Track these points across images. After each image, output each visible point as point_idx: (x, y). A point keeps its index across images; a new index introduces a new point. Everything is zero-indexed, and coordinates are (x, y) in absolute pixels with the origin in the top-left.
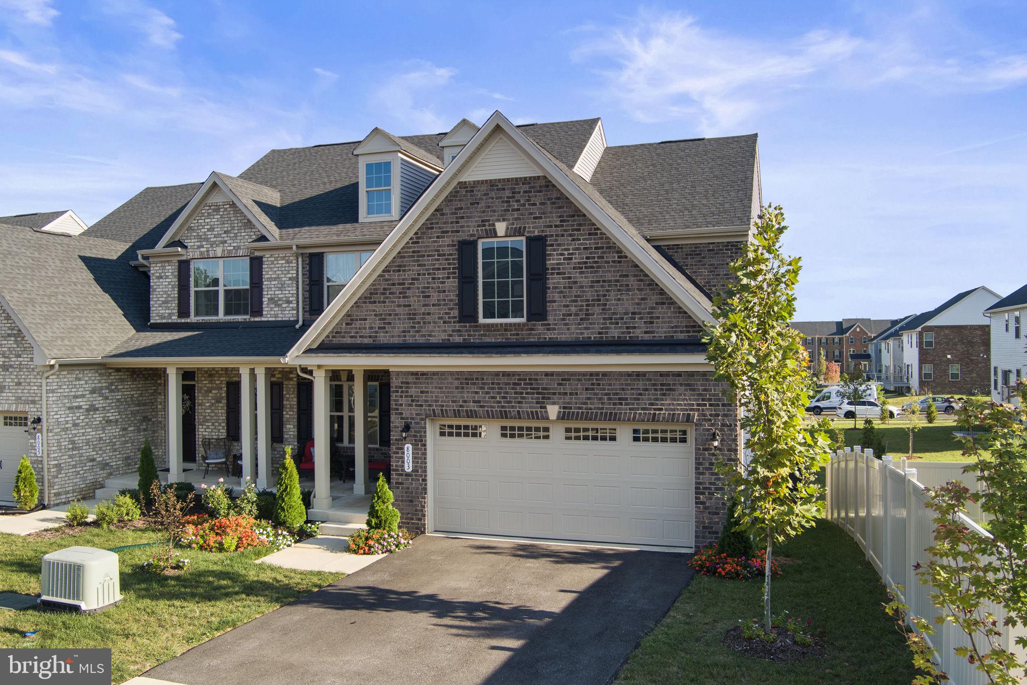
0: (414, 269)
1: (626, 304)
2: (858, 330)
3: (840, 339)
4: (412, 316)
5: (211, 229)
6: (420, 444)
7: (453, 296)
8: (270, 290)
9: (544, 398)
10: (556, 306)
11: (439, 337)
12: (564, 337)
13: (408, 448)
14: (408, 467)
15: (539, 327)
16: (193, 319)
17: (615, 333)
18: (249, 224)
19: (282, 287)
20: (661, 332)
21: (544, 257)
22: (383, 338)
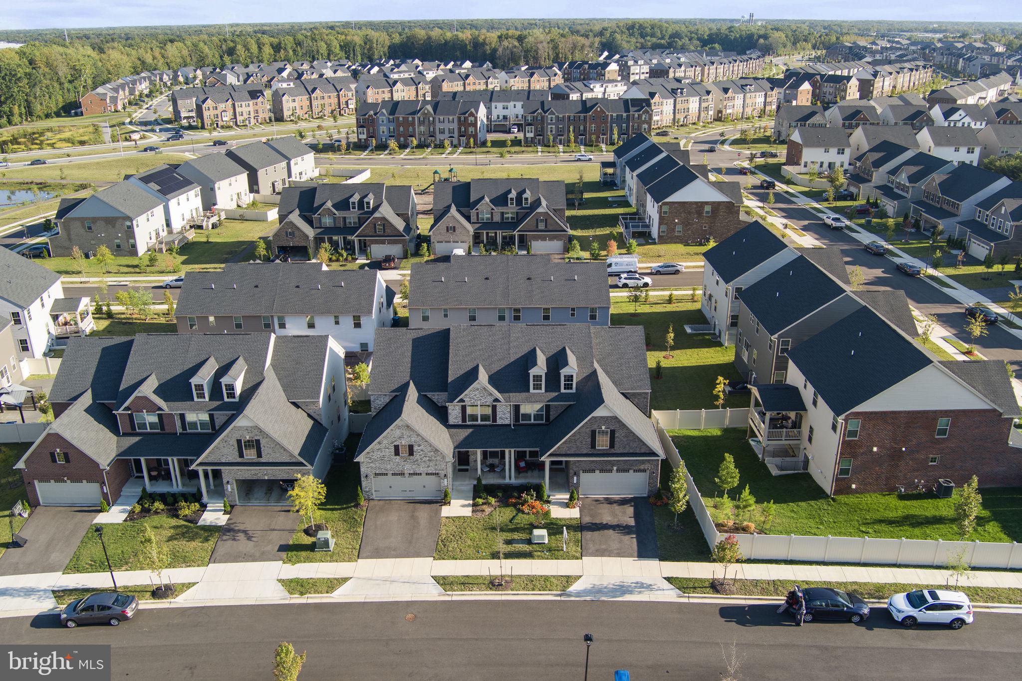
0: (578, 436)
1: (635, 445)
2: (599, 109)
3: (585, 117)
4: (577, 447)
5: (475, 395)
6: (578, 476)
7: (590, 443)
8: (499, 415)
9: (613, 465)
10: (617, 445)
11: (585, 452)
12: (619, 452)
13: (575, 478)
14: (575, 482)
15: (612, 450)
16: (468, 423)
17: (631, 451)
18: (491, 394)
19: (504, 414)
20: (643, 451)
21: (614, 434)
22: (569, 452)
